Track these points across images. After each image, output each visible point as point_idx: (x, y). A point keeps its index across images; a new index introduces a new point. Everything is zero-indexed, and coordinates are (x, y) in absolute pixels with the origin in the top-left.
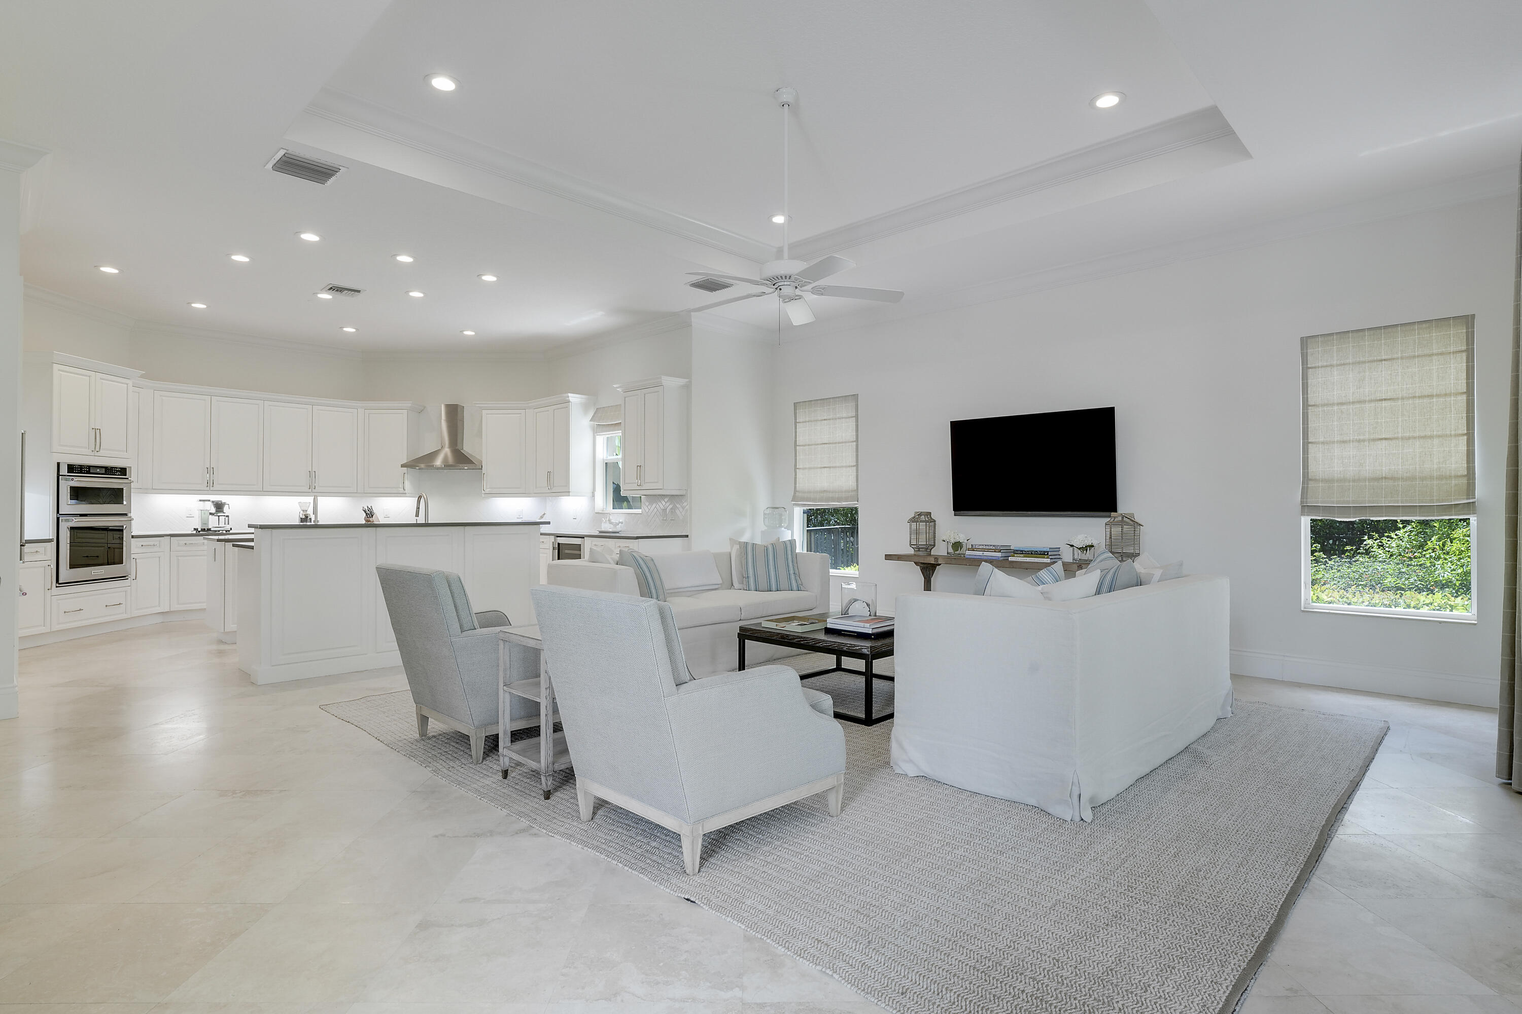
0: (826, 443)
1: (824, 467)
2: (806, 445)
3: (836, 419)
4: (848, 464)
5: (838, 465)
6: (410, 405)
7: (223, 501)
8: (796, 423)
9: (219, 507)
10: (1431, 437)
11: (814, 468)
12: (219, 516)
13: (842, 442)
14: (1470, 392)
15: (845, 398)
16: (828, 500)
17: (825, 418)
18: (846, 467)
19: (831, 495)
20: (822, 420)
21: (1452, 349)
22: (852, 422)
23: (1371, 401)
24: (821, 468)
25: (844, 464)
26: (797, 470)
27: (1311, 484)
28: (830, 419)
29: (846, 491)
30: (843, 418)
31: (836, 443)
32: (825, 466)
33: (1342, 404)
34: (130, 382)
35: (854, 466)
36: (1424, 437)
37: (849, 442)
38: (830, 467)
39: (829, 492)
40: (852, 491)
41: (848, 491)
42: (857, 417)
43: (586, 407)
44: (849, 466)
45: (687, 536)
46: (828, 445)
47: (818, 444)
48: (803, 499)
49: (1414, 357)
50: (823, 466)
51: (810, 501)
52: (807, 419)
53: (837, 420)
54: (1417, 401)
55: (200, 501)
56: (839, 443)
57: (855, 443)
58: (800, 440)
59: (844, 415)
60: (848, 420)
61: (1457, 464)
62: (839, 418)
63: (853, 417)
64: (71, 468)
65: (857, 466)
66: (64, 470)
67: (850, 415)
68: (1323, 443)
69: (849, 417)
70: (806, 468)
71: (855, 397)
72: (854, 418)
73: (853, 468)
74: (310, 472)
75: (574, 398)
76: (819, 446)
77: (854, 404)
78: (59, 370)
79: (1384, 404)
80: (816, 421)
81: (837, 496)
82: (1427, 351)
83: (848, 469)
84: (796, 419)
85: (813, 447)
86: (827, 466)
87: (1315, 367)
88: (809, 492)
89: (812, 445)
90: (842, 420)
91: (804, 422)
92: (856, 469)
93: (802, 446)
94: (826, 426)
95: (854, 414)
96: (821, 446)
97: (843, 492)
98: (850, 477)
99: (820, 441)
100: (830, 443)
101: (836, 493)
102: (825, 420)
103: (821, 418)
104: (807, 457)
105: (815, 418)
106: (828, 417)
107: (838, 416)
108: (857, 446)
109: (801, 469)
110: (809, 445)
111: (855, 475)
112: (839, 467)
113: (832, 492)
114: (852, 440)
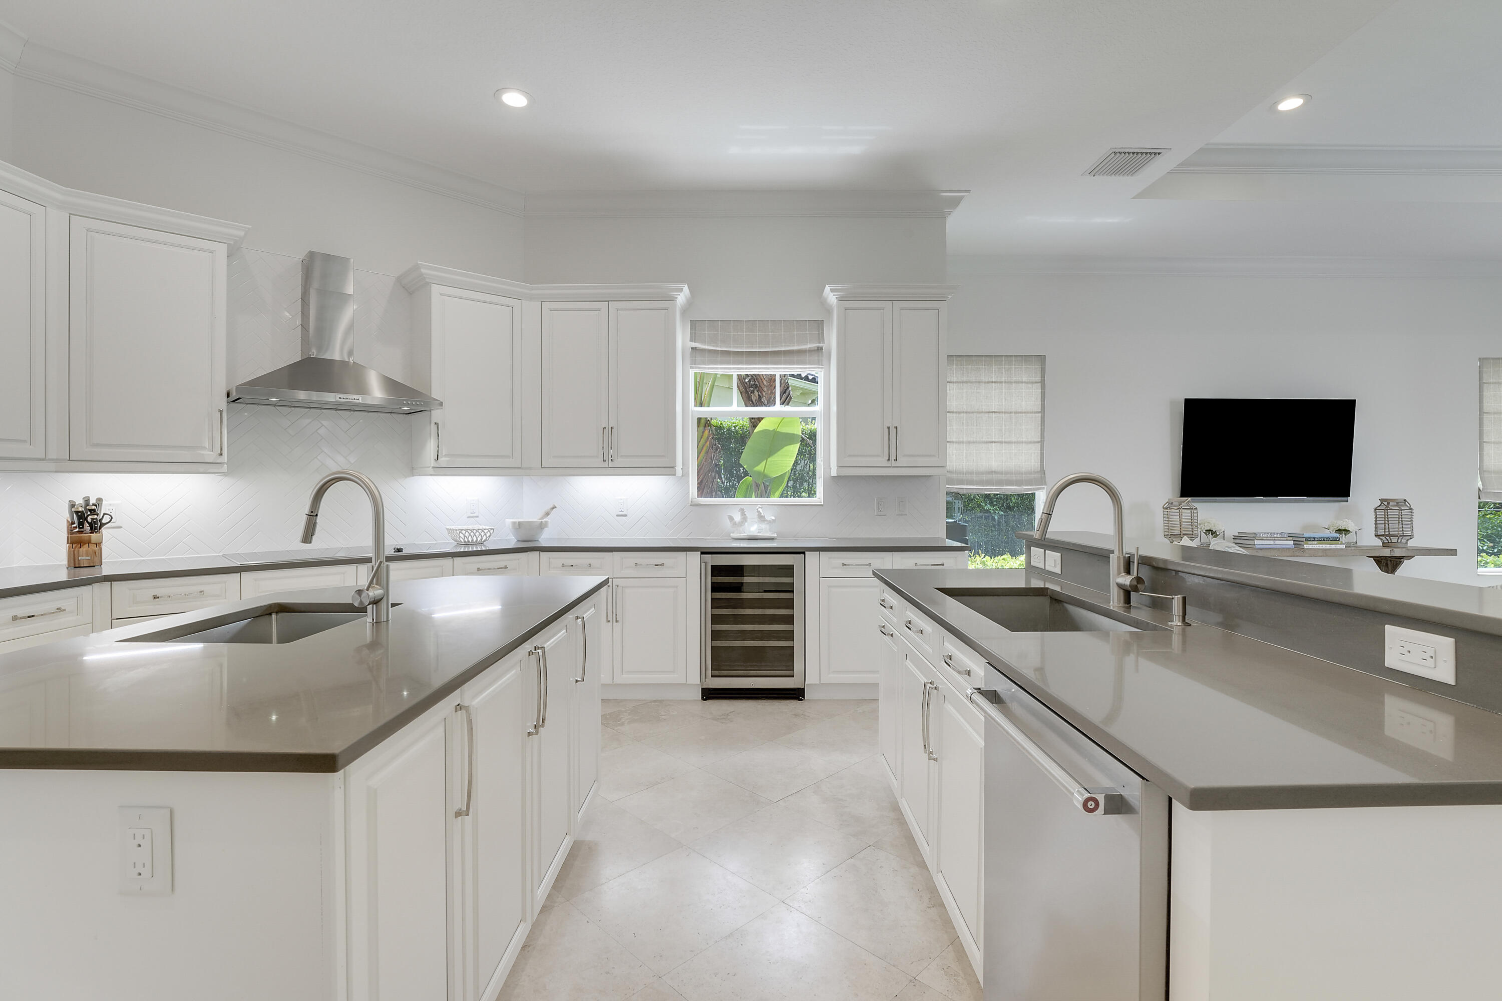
0: (995, 412)
1: (992, 442)
2: (963, 412)
3: (1011, 383)
4: (1030, 440)
5: (1014, 439)
8: (945, 382)
11: (976, 442)
13: (1021, 413)
15: (1026, 358)
16: (1000, 483)
17: (993, 380)
18: (1027, 443)
19: (1004, 477)
20: (988, 382)
22: (1036, 390)
24: (987, 442)
25: (1025, 439)
27: (1486, 475)
29: (1026, 474)
30: (1022, 382)
31: (1011, 413)
32: (993, 440)
35: (1038, 442)
37: (1032, 413)
38: (1001, 442)
39: (1002, 473)
40: (1035, 473)
41: (1030, 473)
42: (1043, 383)
44: (1031, 442)
46: (997, 415)
47: (982, 412)
50: (990, 440)
51: (974, 485)
52: (965, 379)
53: (1013, 384)
56: (1015, 413)
57: (1040, 415)
58: (951, 406)
59: (1024, 379)
60: (1030, 385)
62: (1015, 382)
63: (1038, 382)
65: (1042, 442)
67: (1033, 379)
68: (1494, 443)
69: (1032, 383)
70: (962, 442)
71: (1041, 359)
72: (1039, 384)
73: (1037, 444)
76: (984, 415)
77: (1038, 367)
80: (979, 382)
81: (1014, 478)
83: (1030, 445)
85: (974, 415)
86: (996, 440)
87: (1486, 382)
88: (968, 473)
89: (973, 413)
90: (1020, 385)
91: (960, 382)
92: (1040, 446)
93: (956, 413)
94: (995, 390)
95: (1039, 379)
96: (987, 415)
97: (1020, 473)
98: (1033, 455)
99: (984, 409)
100: (1002, 412)
101: (1013, 474)
102: (992, 382)
103: (987, 380)
104: (965, 427)
105: (978, 379)
106: (998, 380)
107: (1014, 379)
108: (1043, 418)
109: (952, 442)
110: (966, 412)
111: (1040, 454)
112: (1015, 443)
113: (1007, 473)
114: (1035, 410)
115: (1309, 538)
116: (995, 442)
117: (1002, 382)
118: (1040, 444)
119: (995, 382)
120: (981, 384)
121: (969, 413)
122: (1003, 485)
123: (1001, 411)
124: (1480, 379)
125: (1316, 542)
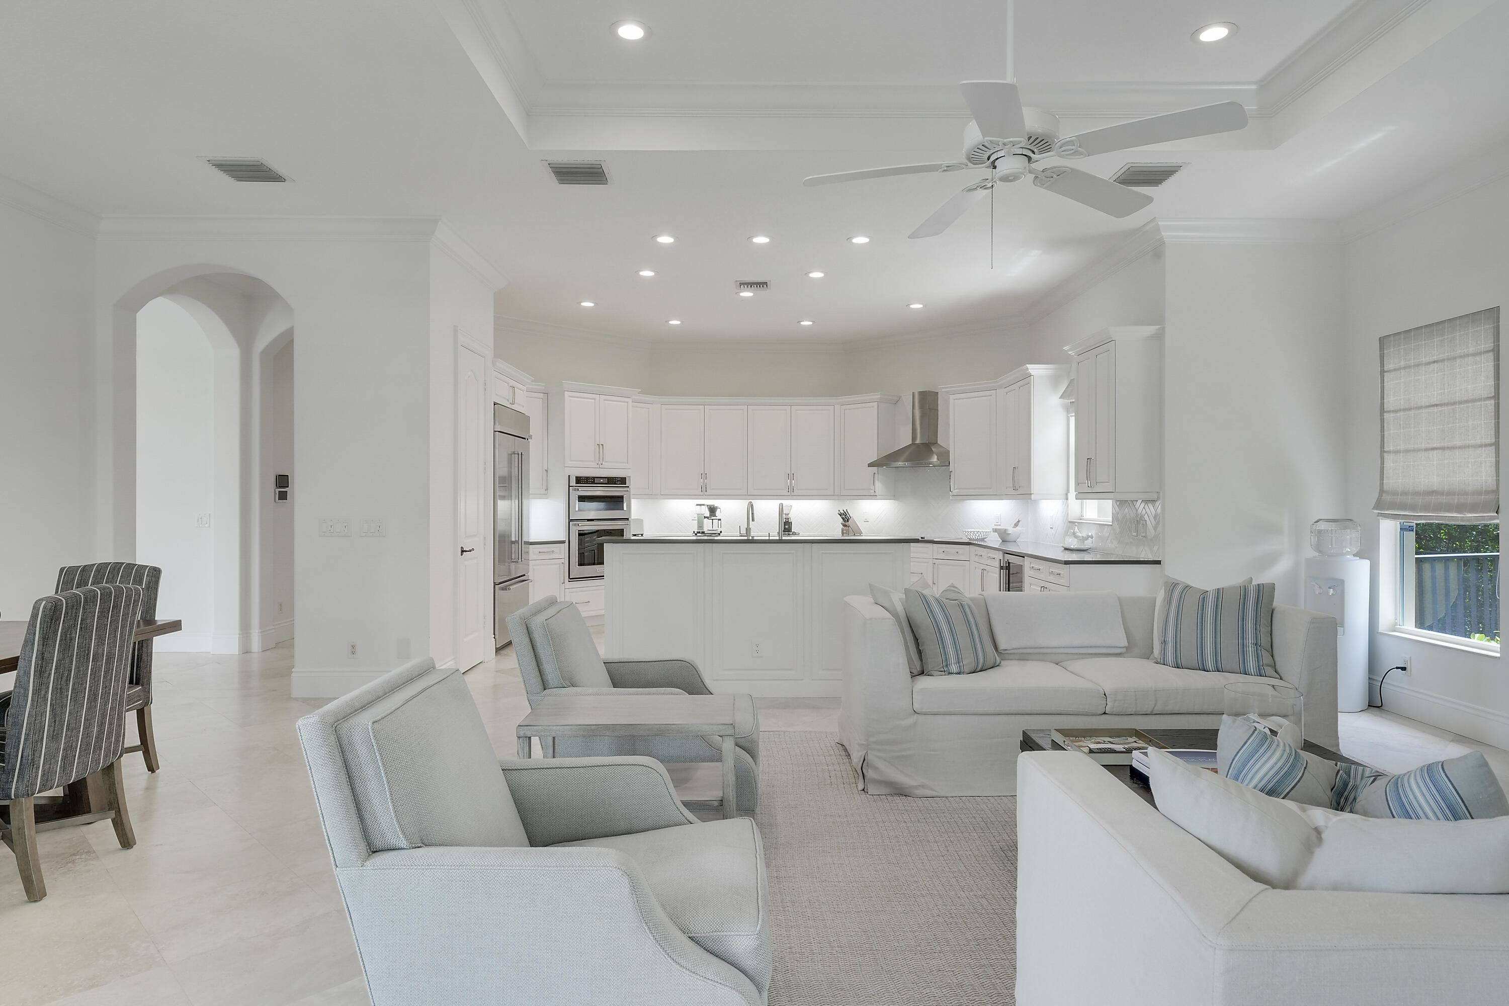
0: (1435, 405)
1: (1433, 449)
2: (1400, 410)
3: (1455, 358)
4: (1478, 442)
5: (1458, 443)
6: (879, 396)
7: (716, 506)
8: (1383, 372)
9: (713, 510)
11: (1414, 450)
12: (713, 520)
13: (1467, 402)
15: (1473, 318)
16: (1438, 508)
17: (1435, 358)
18: (1475, 447)
19: (1443, 499)
20: (1429, 363)
22: (1487, 364)
24: (1426, 450)
25: (1472, 442)
26: (1386, 455)
28: (1443, 360)
29: (1474, 494)
30: (1469, 356)
31: (1454, 403)
32: (1435, 445)
34: (630, 400)
35: (1491, 445)
37: (1480, 400)
38: (1443, 448)
39: (1442, 493)
40: (1487, 492)
41: (1479, 495)
42: (1496, 351)
43: (1055, 380)
44: (1481, 446)
45: (1158, 562)
46: (1440, 408)
47: (1424, 407)
48: (1392, 506)
50: (1431, 446)
51: (1405, 510)
52: (1402, 364)
53: (1458, 360)
55: (697, 505)
56: (1460, 403)
57: (1493, 402)
58: (1391, 402)
59: (1471, 350)
60: (1478, 358)
62: (1461, 357)
63: (1490, 352)
64: (579, 480)
65: (1497, 444)
66: (573, 483)
67: (1482, 347)
69: (1481, 354)
70: (1402, 451)
71: (1493, 314)
72: (1492, 354)
73: (1489, 448)
74: (789, 474)
75: (1037, 371)
76: (1425, 410)
77: (1490, 327)
78: (570, 396)
80: (1418, 365)
81: (1456, 501)
83: (1479, 451)
84: (1382, 365)
85: (1412, 412)
86: (1438, 445)
88: (1405, 493)
89: (1410, 409)
90: (1466, 359)
91: (1398, 369)
92: (1494, 450)
93: (1395, 411)
94: (1437, 373)
95: (1490, 345)
96: (1427, 410)
97: (1466, 493)
98: (1483, 465)
99: (1424, 402)
100: (1445, 404)
101: (1455, 495)
102: (1434, 362)
103: (1428, 360)
104: (1402, 431)
105: (1417, 361)
106: (1441, 356)
107: (1459, 352)
108: (1497, 406)
109: (1391, 452)
110: (1405, 410)
111: (1494, 462)
112: (1460, 448)
113: (1449, 493)
114: (1486, 396)
116: (1437, 449)
117: (1445, 360)
118: (1494, 447)
119: (1437, 361)
120: (1420, 366)
123: (1442, 402)
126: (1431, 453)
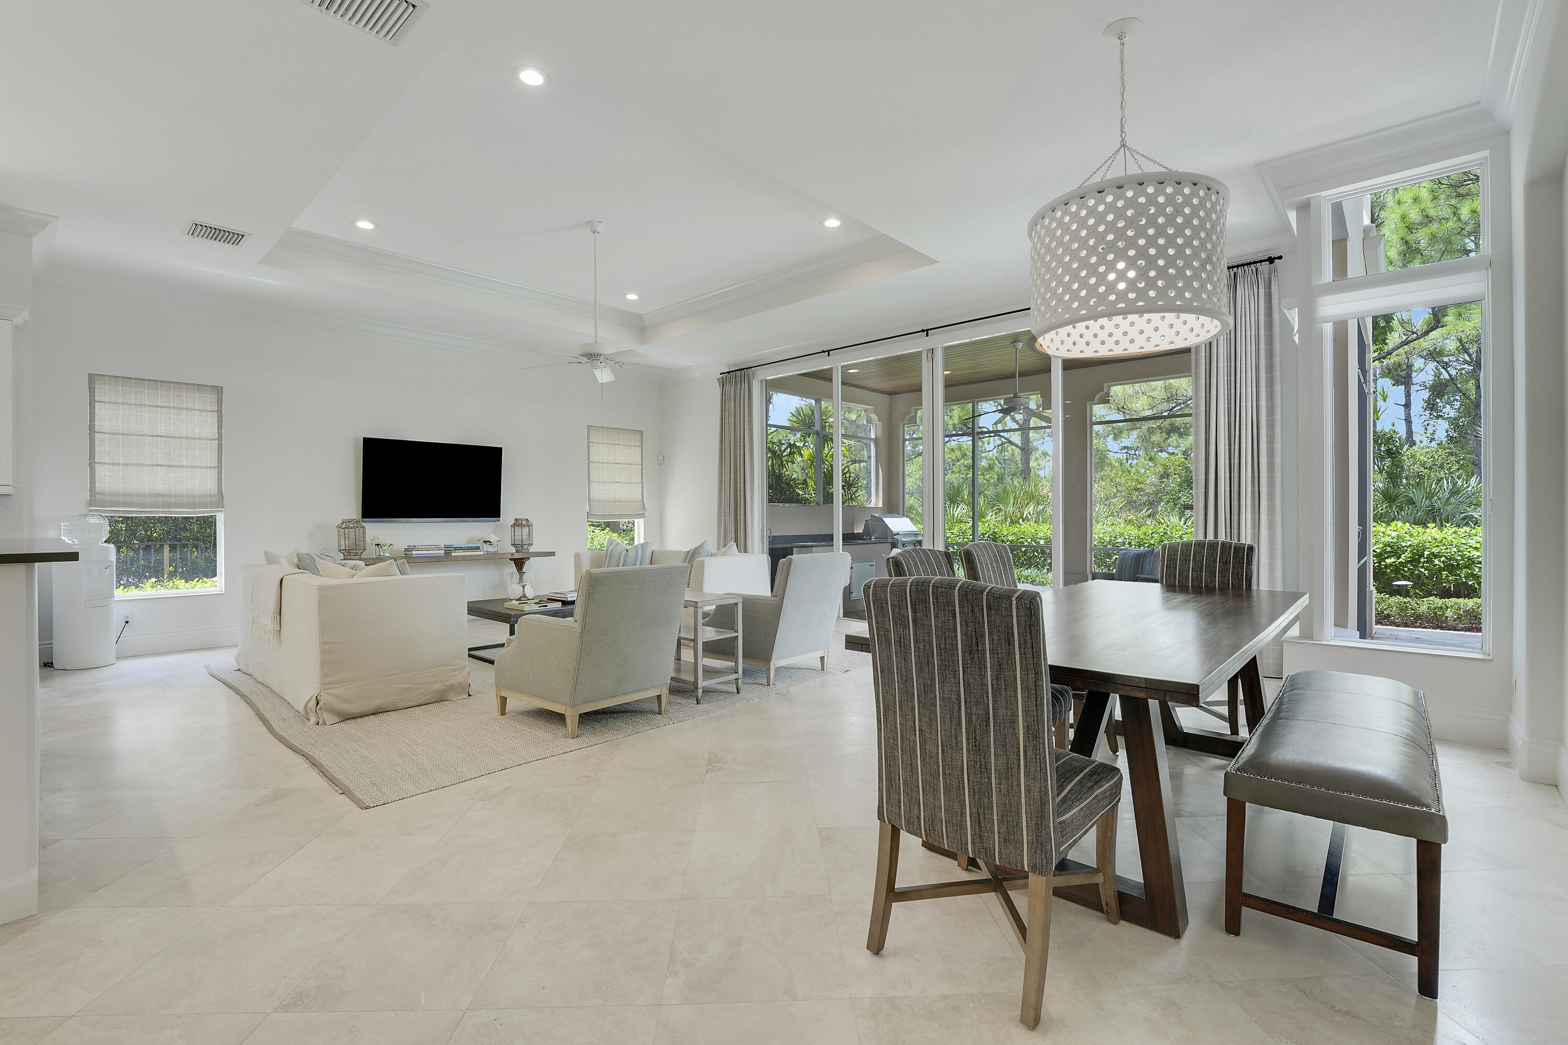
0: (161, 436)
1: (158, 465)
2: (118, 434)
3: (182, 409)
4: (205, 465)
5: (185, 464)
8: (93, 401)
10: (632, 483)
11: (136, 465)
13: (194, 438)
14: (642, 464)
15: (200, 387)
16: (169, 505)
17: (160, 404)
18: (202, 468)
19: (173, 500)
20: (153, 406)
21: (637, 445)
22: (213, 419)
23: (613, 463)
24: (151, 465)
25: (199, 464)
26: (97, 466)
27: (592, 503)
28: (168, 407)
29: (200, 496)
30: (195, 410)
31: (181, 438)
32: (159, 463)
33: (602, 463)
35: (215, 468)
36: (630, 483)
37: (204, 439)
38: (170, 466)
39: (170, 496)
40: (211, 496)
41: (205, 496)
42: (219, 412)
44: (206, 467)
46: (165, 439)
47: (145, 435)
48: (107, 504)
49: (626, 445)
50: (155, 463)
51: (133, 507)
52: (121, 400)
53: (184, 411)
54: (627, 466)
56: (188, 438)
57: (217, 442)
58: (102, 426)
59: (198, 407)
60: (204, 413)
61: (639, 496)
62: (187, 409)
63: (215, 411)
65: (219, 467)
67: (207, 408)
68: (596, 482)
69: (205, 411)
71: (219, 390)
72: (216, 414)
73: (213, 469)
76: (147, 438)
77: (214, 397)
79: (617, 465)
80: (140, 405)
81: (186, 501)
82: (630, 444)
83: (204, 470)
84: (92, 396)
85: (134, 438)
86: (163, 463)
87: (593, 442)
88: (124, 495)
89: (131, 435)
90: (193, 412)
91: (115, 403)
92: (217, 471)
93: (109, 433)
94: (161, 414)
95: (216, 408)
96: (151, 438)
97: (193, 496)
98: (208, 479)
99: (148, 432)
100: (171, 437)
101: (184, 497)
102: (158, 407)
103: (151, 403)
104: (121, 449)
105: (138, 402)
106: (166, 405)
107: (185, 406)
108: (220, 445)
109: (105, 463)
110: (123, 434)
111: (217, 478)
112: (186, 467)
113: (176, 496)
114: (211, 438)
115: (457, 548)
116: (161, 466)
117: (170, 408)
118: (217, 469)
119: (160, 407)
120: (143, 407)
121: (127, 435)
122: (171, 508)
123: (169, 435)
124: (588, 439)
125: (462, 551)
126: (155, 468)
